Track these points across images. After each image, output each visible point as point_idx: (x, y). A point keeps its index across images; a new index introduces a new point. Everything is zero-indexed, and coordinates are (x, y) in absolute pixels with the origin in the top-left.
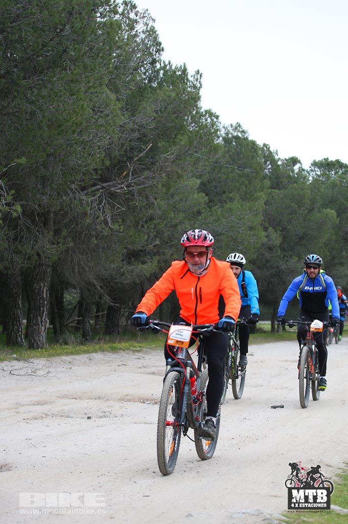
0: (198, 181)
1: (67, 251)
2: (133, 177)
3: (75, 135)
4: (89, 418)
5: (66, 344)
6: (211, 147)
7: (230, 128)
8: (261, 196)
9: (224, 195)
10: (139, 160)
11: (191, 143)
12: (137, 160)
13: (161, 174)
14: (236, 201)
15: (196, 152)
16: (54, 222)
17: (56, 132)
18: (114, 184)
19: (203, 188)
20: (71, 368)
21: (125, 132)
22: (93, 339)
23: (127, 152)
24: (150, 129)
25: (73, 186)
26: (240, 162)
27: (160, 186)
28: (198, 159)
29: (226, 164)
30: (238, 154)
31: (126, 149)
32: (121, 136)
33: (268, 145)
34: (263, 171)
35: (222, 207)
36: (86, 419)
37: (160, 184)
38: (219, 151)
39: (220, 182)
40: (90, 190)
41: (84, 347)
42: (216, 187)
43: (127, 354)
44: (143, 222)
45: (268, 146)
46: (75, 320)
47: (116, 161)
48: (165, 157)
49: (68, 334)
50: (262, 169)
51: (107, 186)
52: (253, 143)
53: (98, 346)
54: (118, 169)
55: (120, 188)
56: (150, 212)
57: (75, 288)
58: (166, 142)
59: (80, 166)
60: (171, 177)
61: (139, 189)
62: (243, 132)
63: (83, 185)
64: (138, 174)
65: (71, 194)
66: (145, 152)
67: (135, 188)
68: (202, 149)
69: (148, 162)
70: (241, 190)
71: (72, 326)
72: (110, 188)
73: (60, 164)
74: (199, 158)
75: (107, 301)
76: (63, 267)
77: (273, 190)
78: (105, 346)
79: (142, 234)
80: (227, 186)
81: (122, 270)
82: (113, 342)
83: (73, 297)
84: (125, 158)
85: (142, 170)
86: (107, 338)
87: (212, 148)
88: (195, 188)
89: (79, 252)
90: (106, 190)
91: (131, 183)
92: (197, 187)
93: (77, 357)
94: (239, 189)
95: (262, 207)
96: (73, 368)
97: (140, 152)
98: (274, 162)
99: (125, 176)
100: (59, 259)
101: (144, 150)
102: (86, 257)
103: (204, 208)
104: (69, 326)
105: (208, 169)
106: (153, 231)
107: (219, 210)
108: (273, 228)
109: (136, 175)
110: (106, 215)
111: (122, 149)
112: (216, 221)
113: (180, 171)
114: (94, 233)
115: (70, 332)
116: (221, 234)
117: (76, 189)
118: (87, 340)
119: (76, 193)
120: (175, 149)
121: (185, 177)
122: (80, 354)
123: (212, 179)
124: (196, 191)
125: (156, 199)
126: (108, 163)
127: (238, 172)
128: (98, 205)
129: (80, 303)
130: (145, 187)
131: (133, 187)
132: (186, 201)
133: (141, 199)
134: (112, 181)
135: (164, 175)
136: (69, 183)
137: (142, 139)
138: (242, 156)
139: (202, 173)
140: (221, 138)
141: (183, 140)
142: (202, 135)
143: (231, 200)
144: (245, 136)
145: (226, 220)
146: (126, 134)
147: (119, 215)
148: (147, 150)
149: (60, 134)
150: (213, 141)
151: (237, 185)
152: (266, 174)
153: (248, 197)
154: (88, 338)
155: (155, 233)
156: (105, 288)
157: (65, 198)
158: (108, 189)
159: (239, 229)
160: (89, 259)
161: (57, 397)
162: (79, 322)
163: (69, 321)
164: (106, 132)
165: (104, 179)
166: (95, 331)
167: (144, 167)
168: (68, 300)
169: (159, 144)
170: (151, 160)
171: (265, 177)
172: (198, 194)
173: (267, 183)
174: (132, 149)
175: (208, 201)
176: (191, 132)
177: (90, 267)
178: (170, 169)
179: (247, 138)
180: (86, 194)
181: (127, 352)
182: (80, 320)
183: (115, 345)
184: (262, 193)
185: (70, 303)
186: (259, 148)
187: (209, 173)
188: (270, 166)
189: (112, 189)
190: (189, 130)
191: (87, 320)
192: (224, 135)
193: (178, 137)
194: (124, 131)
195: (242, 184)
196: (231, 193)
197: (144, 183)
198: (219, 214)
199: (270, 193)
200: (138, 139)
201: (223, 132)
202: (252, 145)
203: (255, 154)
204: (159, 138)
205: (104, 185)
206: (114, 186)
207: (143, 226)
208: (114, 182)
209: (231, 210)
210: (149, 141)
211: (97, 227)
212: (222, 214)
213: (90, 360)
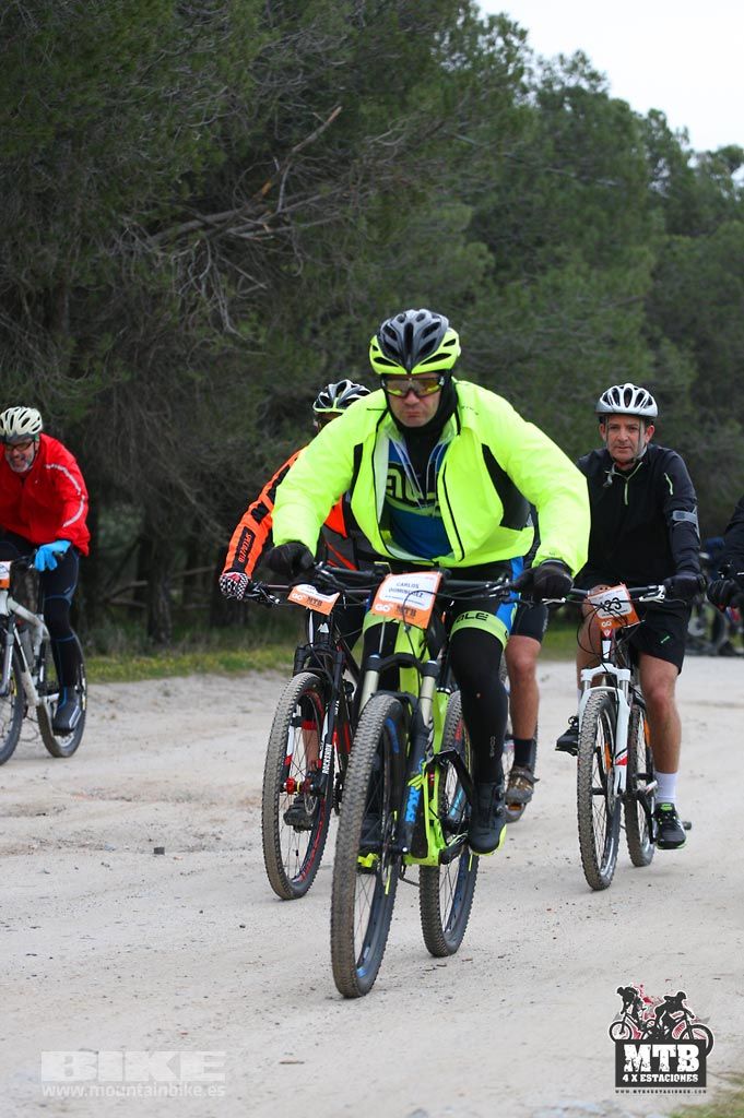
0: (469, 211)
1: (106, 397)
2: (291, 198)
3: (135, 82)
4: (159, 851)
5: (103, 651)
6: (502, 118)
7: (557, 67)
8: (644, 254)
9: (539, 251)
10: (306, 151)
11: (448, 106)
12: (298, 152)
13: (366, 190)
14: (570, 269)
15: (463, 131)
16: (73, 319)
17: (79, 70)
18: (235, 216)
19: (481, 228)
20: (113, 717)
21: (269, 74)
22: (175, 639)
23: (272, 129)
24: (337, 68)
25: (127, 221)
26: (584, 159)
27: (363, 224)
28: (468, 151)
29: (545, 166)
30: (580, 138)
31: (271, 121)
32: (259, 86)
33: (661, 113)
34: (647, 186)
35: (533, 281)
36: (149, 855)
37: (363, 218)
38: (526, 128)
39: (529, 215)
40: (170, 232)
41: (152, 660)
42: (516, 228)
43: (267, 679)
44: (315, 320)
45: (661, 117)
46: (128, 588)
47: (243, 154)
48: (374, 143)
49: (107, 623)
50: (646, 178)
51: (219, 222)
52: (622, 107)
53: (188, 658)
54: (249, 176)
55: (252, 226)
56: (336, 293)
57: (129, 499)
58: (380, 104)
59: (148, 165)
60: (392, 198)
61: (305, 232)
62: (594, 76)
63: (156, 218)
64: (302, 188)
65: (120, 242)
66: (322, 129)
67: (294, 229)
68: (479, 123)
69: (330, 156)
70: (587, 235)
71: (120, 605)
72: (226, 227)
73: (91, 160)
74: (470, 146)
75: (216, 535)
76: (95, 444)
77: (676, 238)
78: (209, 659)
79: (311, 354)
80: (548, 227)
81: (258, 452)
82: (232, 647)
83: (128, 527)
84: (266, 146)
85: (314, 180)
86: (216, 636)
87: (507, 120)
88: (460, 229)
89: (140, 402)
90: (215, 234)
91: (285, 214)
92: (464, 227)
93: (132, 688)
94: (581, 235)
95: (645, 286)
96: (120, 715)
97: (310, 128)
98: (677, 159)
99: (267, 196)
100: (87, 421)
101: (320, 123)
102: (158, 417)
103: (482, 284)
104: (114, 605)
105: (496, 179)
106: (341, 343)
107: (526, 293)
108: (675, 340)
109: (298, 191)
110: (216, 301)
111: (260, 122)
112: (517, 322)
113: (417, 183)
114: (180, 350)
115: (113, 622)
116: (529, 357)
117: (134, 229)
118: (159, 640)
119: (134, 239)
120: (404, 122)
121: (432, 197)
122: (140, 679)
123: (508, 206)
124: (463, 239)
125: (351, 258)
126: (221, 157)
127: (581, 187)
128: (195, 274)
129: (145, 542)
130: (321, 226)
131: (288, 224)
132: (434, 263)
133: (309, 257)
134: (232, 209)
135: (373, 193)
136: (113, 212)
137: (315, 95)
138: (589, 143)
139: (481, 190)
140: (532, 95)
141: (427, 99)
142: (478, 83)
143: (558, 261)
144: (599, 90)
145: (542, 319)
146: (272, 79)
147: (248, 301)
148: (327, 123)
149: (89, 76)
150: (510, 103)
151: (577, 222)
152: (655, 193)
153: (604, 256)
154: (163, 635)
155: (348, 351)
156: (211, 500)
157: (103, 251)
158: (221, 231)
159: (580, 345)
160: (166, 421)
161: (74, 794)
162: (139, 594)
163: (114, 591)
164: (217, 75)
165: (209, 204)
166: (183, 620)
167: (319, 170)
168: (112, 532)
169: (364, 110)
170: (340, 152)
171: (654, 201)
172: (465, 245)
173: (657, 217)
174: (288, 121)
175: (493, 265)
176: (448, 76)
177: (169, 443)
178: (388, 178)
179: (603, 96)
180: (164, 244)
181: (268, 674)
182: (143, 587)
183: (234, 656)
184: (645, 248)
185: (117, 542)
186: (637, 121)
187: (497, 189)
188: (666, 173)
189: (232, 230)
190: (444, 72)
191: (160, 587)
192: (540, 86)
193: (414, 89)
194: (264, 73)
195: (589, 221)
196: (557, 244)
197: (318, 215)
198: (525, 301)
199: (668, 246)
200: (304, 93)
201: (537, 78)
202: (619, 113)
203: (625, 137)
204: (362, 92)
205: (210, 218)
206: (238, 222)
207: (315, 332)
208: (237, 211)
209: (556, 289)
210: (335, 98)
211: (189, 334)
212: (534, 300)
213: (167, 694)
